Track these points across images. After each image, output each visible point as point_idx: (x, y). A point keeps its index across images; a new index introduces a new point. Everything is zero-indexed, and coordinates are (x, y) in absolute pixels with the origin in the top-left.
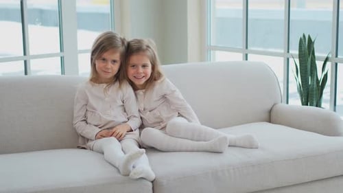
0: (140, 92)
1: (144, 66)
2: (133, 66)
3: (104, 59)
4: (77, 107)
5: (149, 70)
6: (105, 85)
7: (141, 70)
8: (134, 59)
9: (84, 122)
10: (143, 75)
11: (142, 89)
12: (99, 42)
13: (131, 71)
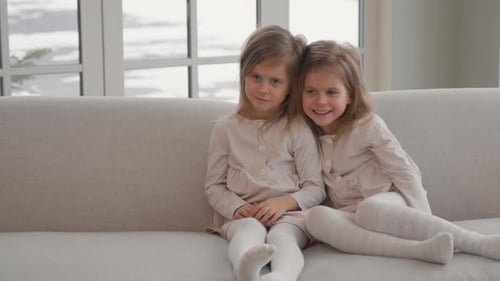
0: (328, 140)
1: (331, 92)
2: (311, 92)
3: (257, 76)
4: (212, 159)
5: (342, 100)
6: (261, 123)
7: (324, 99)
8: (313, 79)
9: (221, 187)
10: (329, 109)
11: (330, 134)
12: (253, 41)
13: (308, 101)
